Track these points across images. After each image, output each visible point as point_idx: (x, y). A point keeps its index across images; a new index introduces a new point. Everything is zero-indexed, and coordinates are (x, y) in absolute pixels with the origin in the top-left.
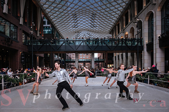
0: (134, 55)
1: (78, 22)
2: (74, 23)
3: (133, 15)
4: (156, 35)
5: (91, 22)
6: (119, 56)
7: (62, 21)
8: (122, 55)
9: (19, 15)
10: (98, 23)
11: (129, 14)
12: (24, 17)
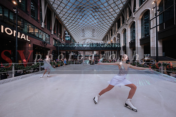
0: (115, 52)
1: (85, 34)
2: (83, 35)
3: (115, 31)
4: (128, 41)
5: (92, 34)
6: (107, 53)
7: (76, 33)
8: (109, 52)
9: (51, 29)
10: (96, 35)
11: (113, 30)
12: (54, 30)
